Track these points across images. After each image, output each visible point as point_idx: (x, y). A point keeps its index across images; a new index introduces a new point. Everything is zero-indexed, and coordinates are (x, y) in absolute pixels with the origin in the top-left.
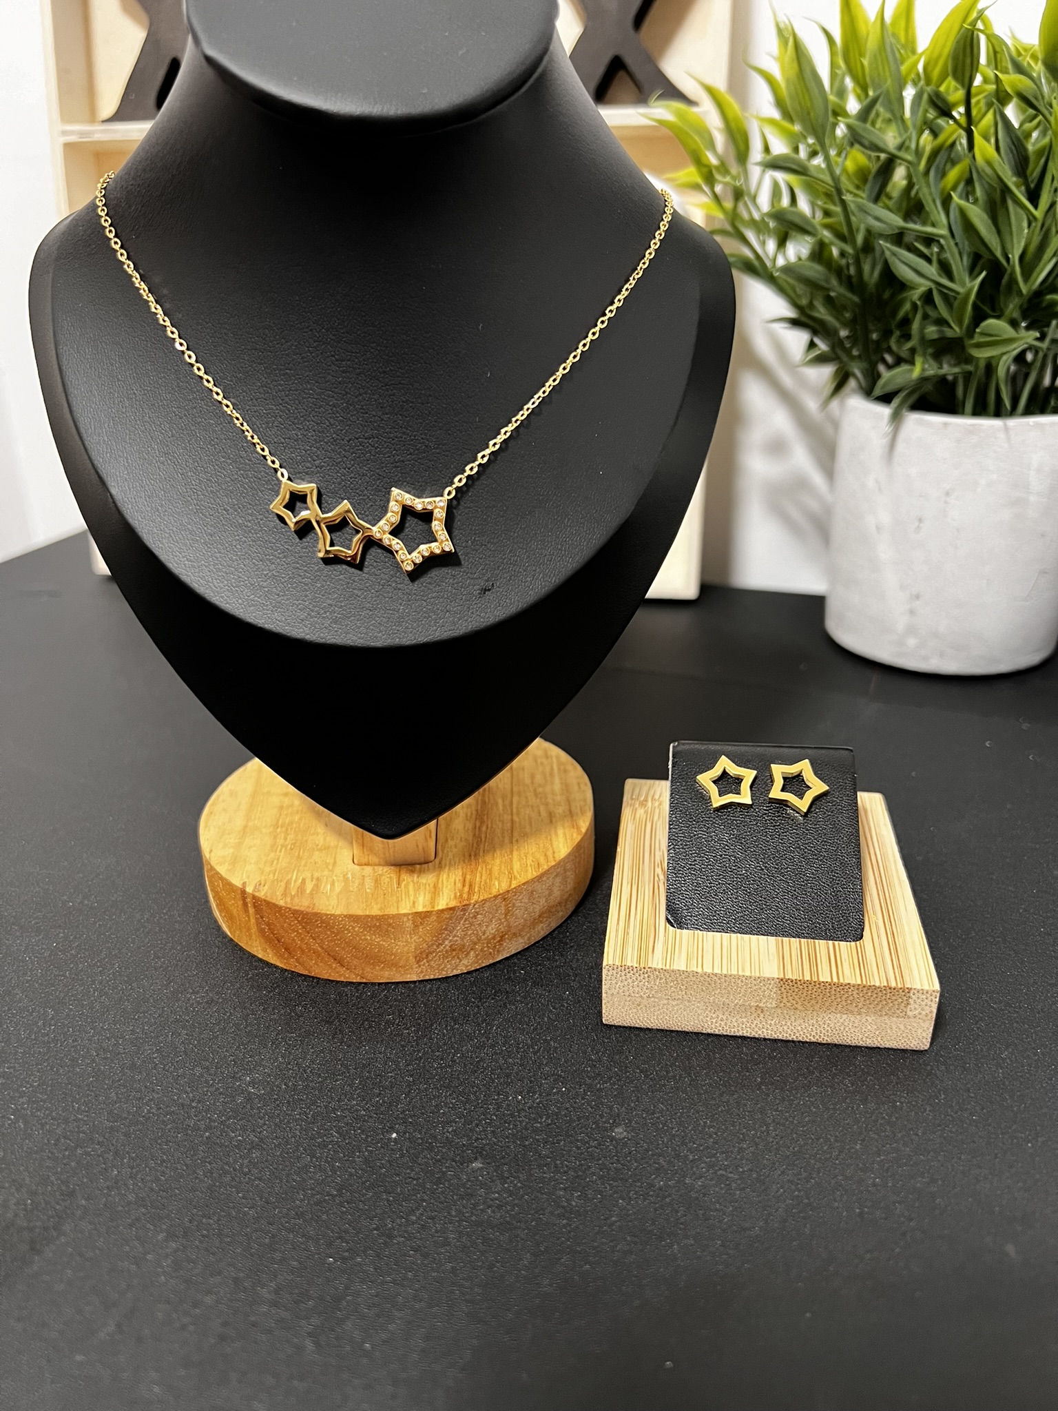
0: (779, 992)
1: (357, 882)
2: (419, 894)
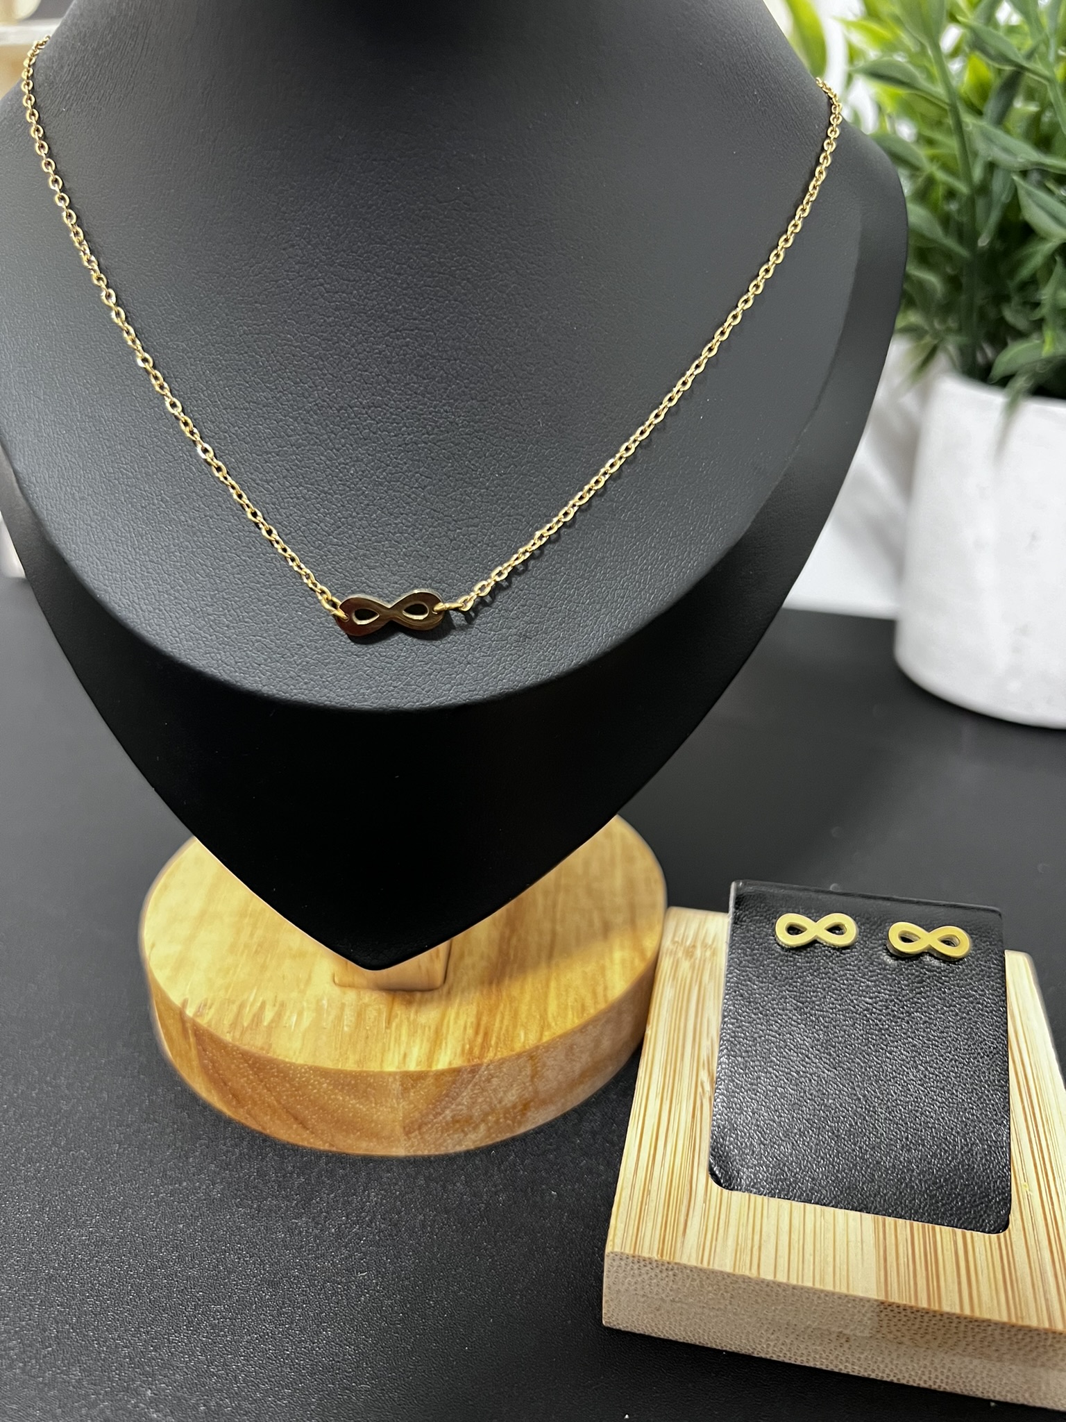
0: (877, 1319)
1: (334, 1013)
2: (414, 1042)
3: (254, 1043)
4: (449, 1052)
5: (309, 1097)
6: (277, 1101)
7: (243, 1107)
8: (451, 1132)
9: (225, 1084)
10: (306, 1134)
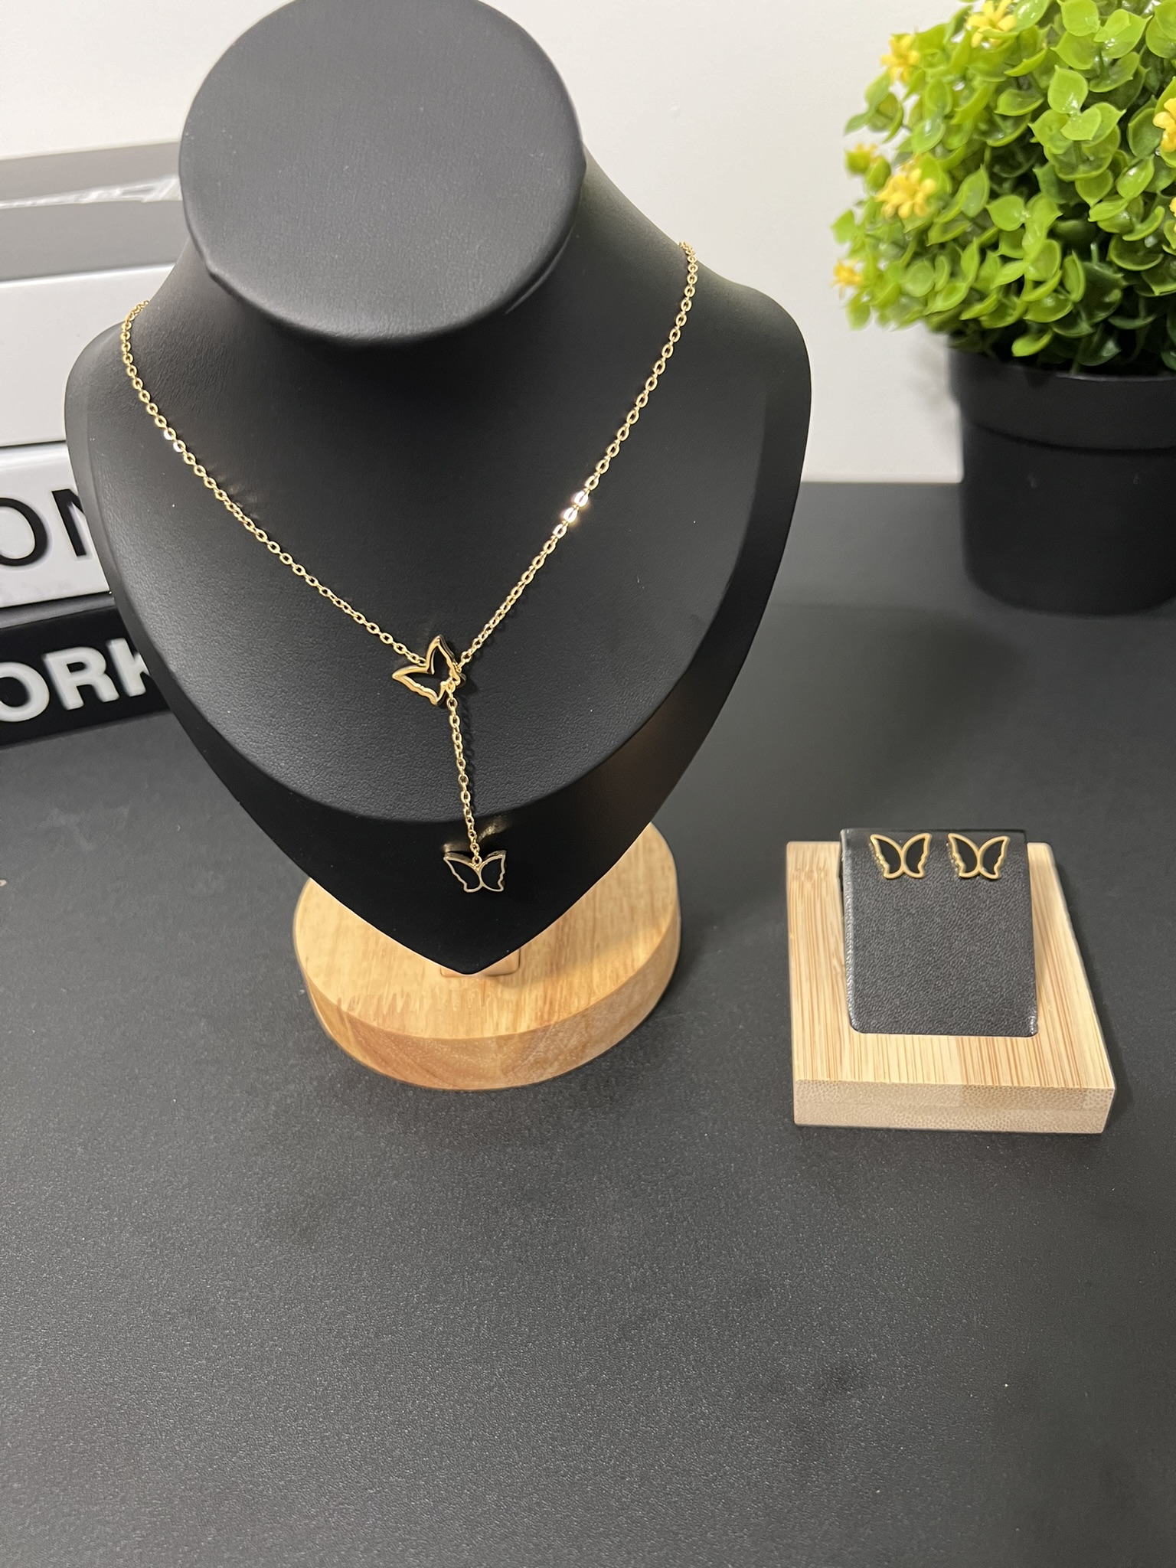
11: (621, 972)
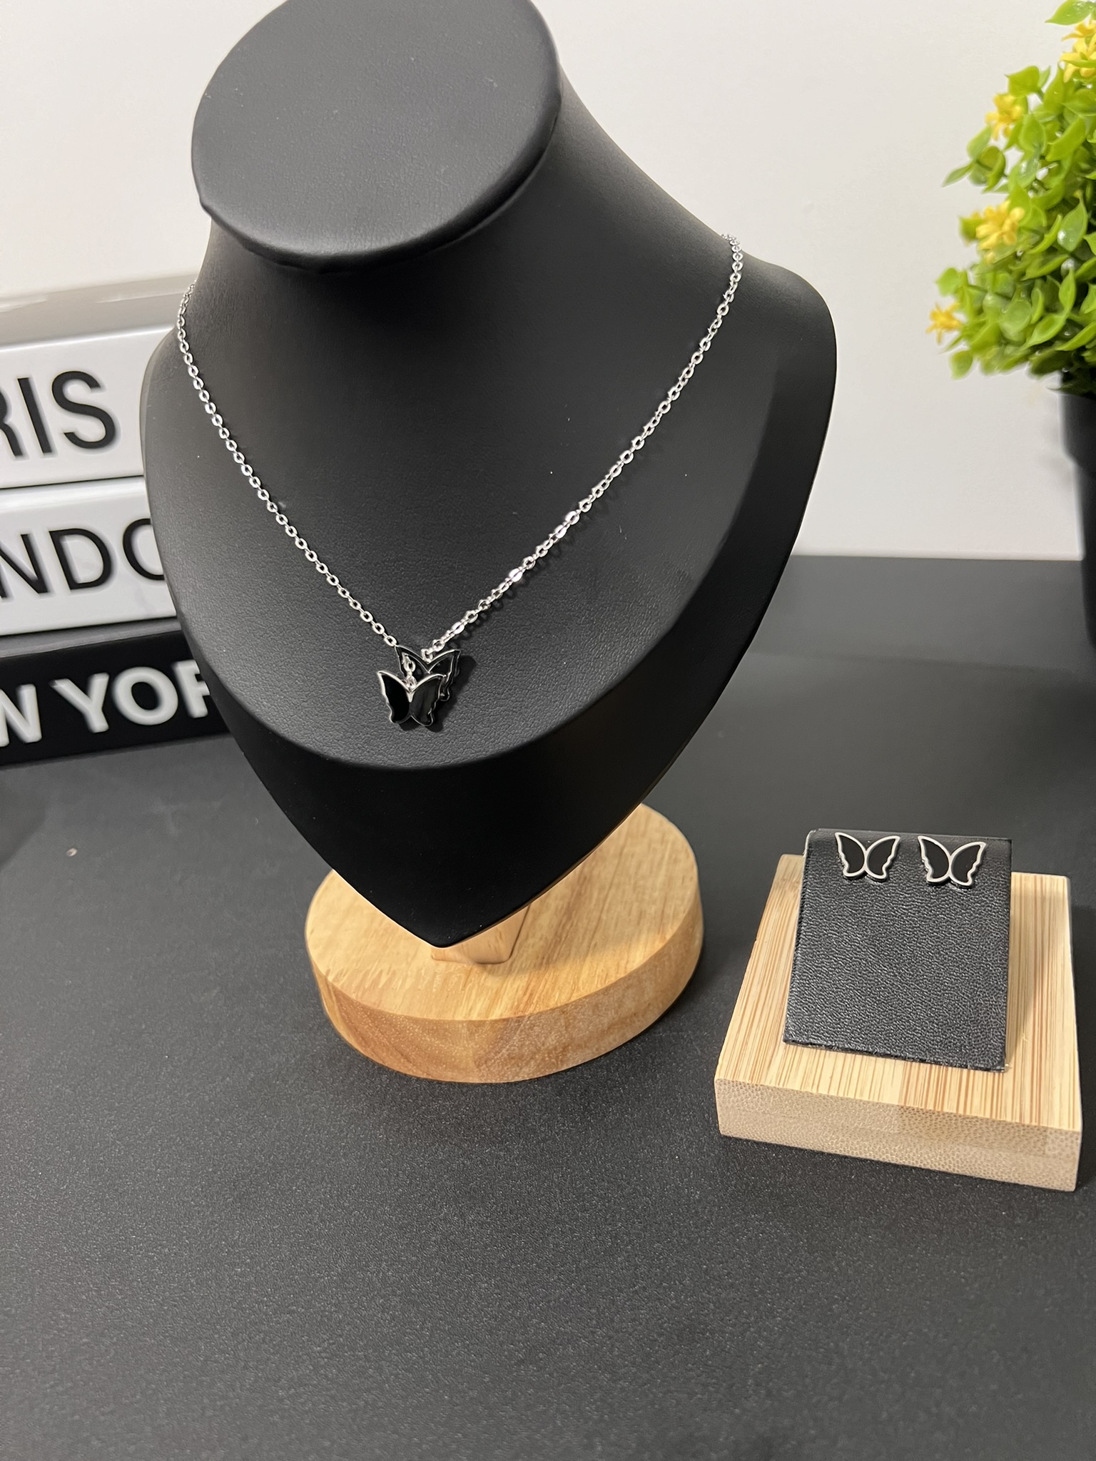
3: (369, 1000)
4: (502, 1008)
5: (408, 1038)
6: (389, 1042)
7: (369, 1047)
8: (509, 1066)
9: (357, 1030)
10: (410, 1066)
11: (612, 972)
